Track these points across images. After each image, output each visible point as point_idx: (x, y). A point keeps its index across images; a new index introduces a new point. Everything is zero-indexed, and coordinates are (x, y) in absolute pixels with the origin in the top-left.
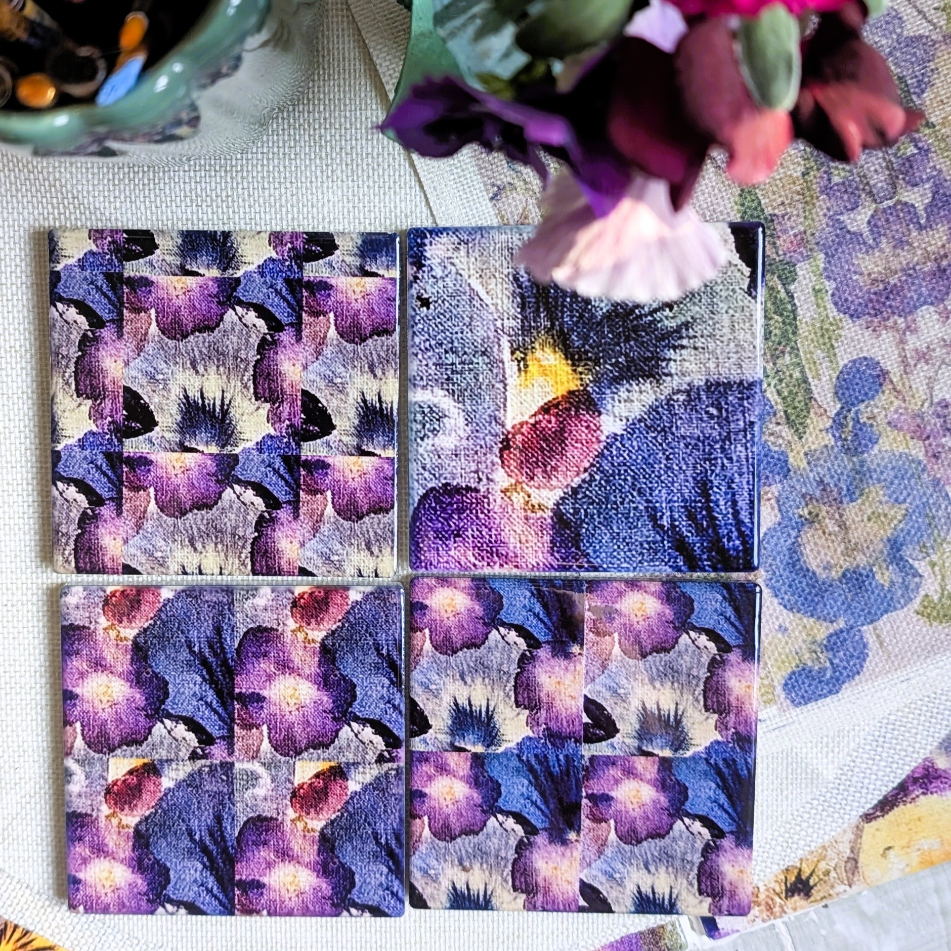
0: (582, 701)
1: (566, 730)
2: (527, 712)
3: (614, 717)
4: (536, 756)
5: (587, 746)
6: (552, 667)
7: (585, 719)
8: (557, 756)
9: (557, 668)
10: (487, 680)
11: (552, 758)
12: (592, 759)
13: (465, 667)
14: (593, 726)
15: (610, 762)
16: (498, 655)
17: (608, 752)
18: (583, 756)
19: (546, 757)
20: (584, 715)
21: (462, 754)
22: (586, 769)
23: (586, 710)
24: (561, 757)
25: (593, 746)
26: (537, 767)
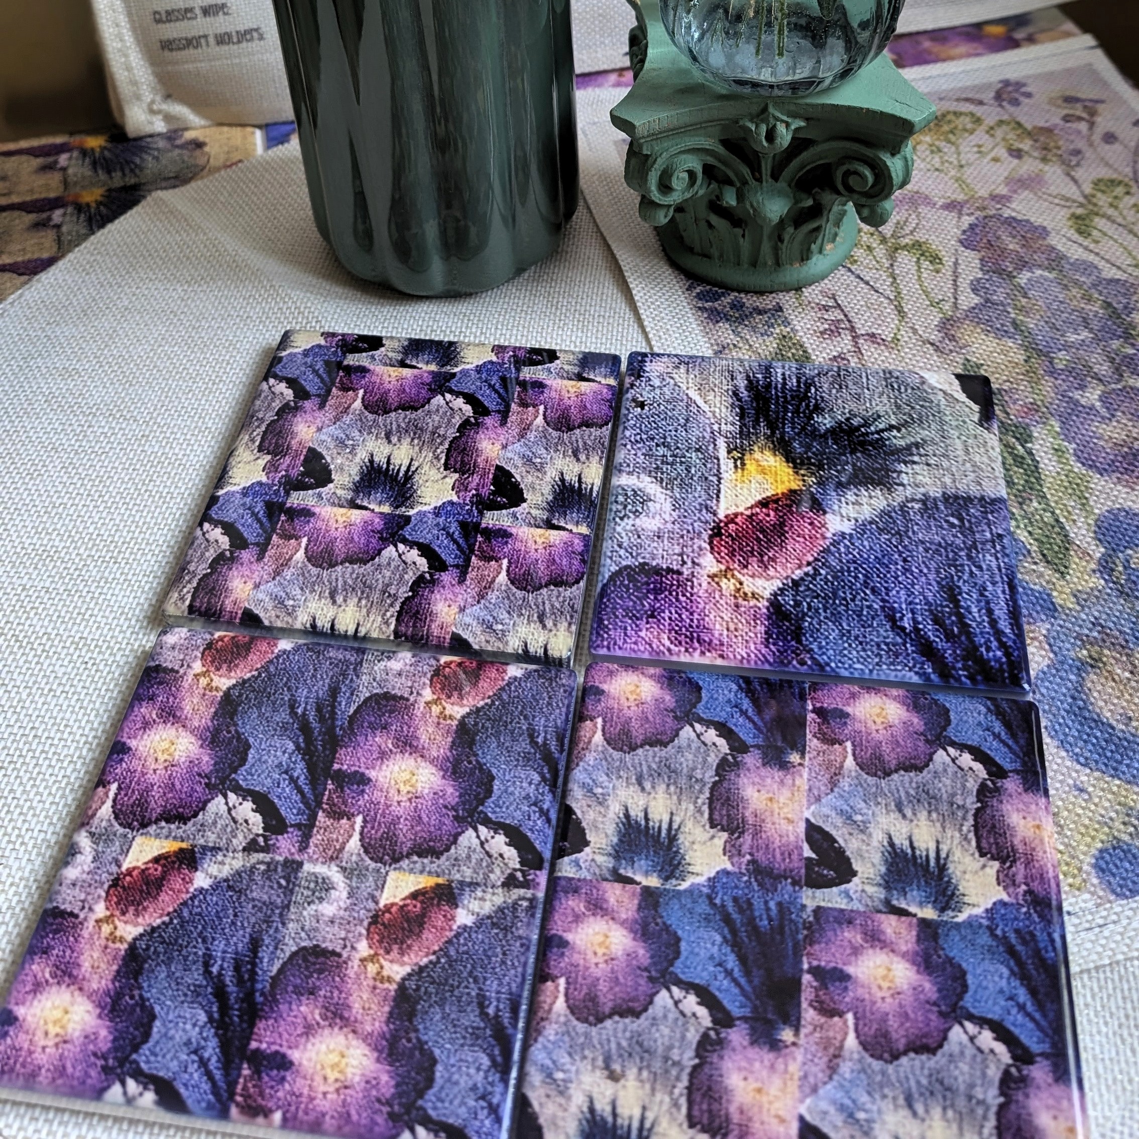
0: (802, 827)
1: (780, 865)
2: (725, 835)
3: (848, 853)
4: (735, 900)
5: (810, 892)
6: (763, 778)
7: (808, 853)
8: (766, 903)
9: (769, 781)
10: (672, 788)
11: (758, 904)
12: (818, 911)
13: (645, 768)
14: (819, 863)
15: (845, 918)
16: (690, 757)
17: (842, 904)
18: (804, 907)
19: (749, 903)
20: (806, 846)
21: (628, 887)
22: (808, 926)
23: (809, 839)
24: (772, 904)
25: (819, 893)
26: (735, 916)
